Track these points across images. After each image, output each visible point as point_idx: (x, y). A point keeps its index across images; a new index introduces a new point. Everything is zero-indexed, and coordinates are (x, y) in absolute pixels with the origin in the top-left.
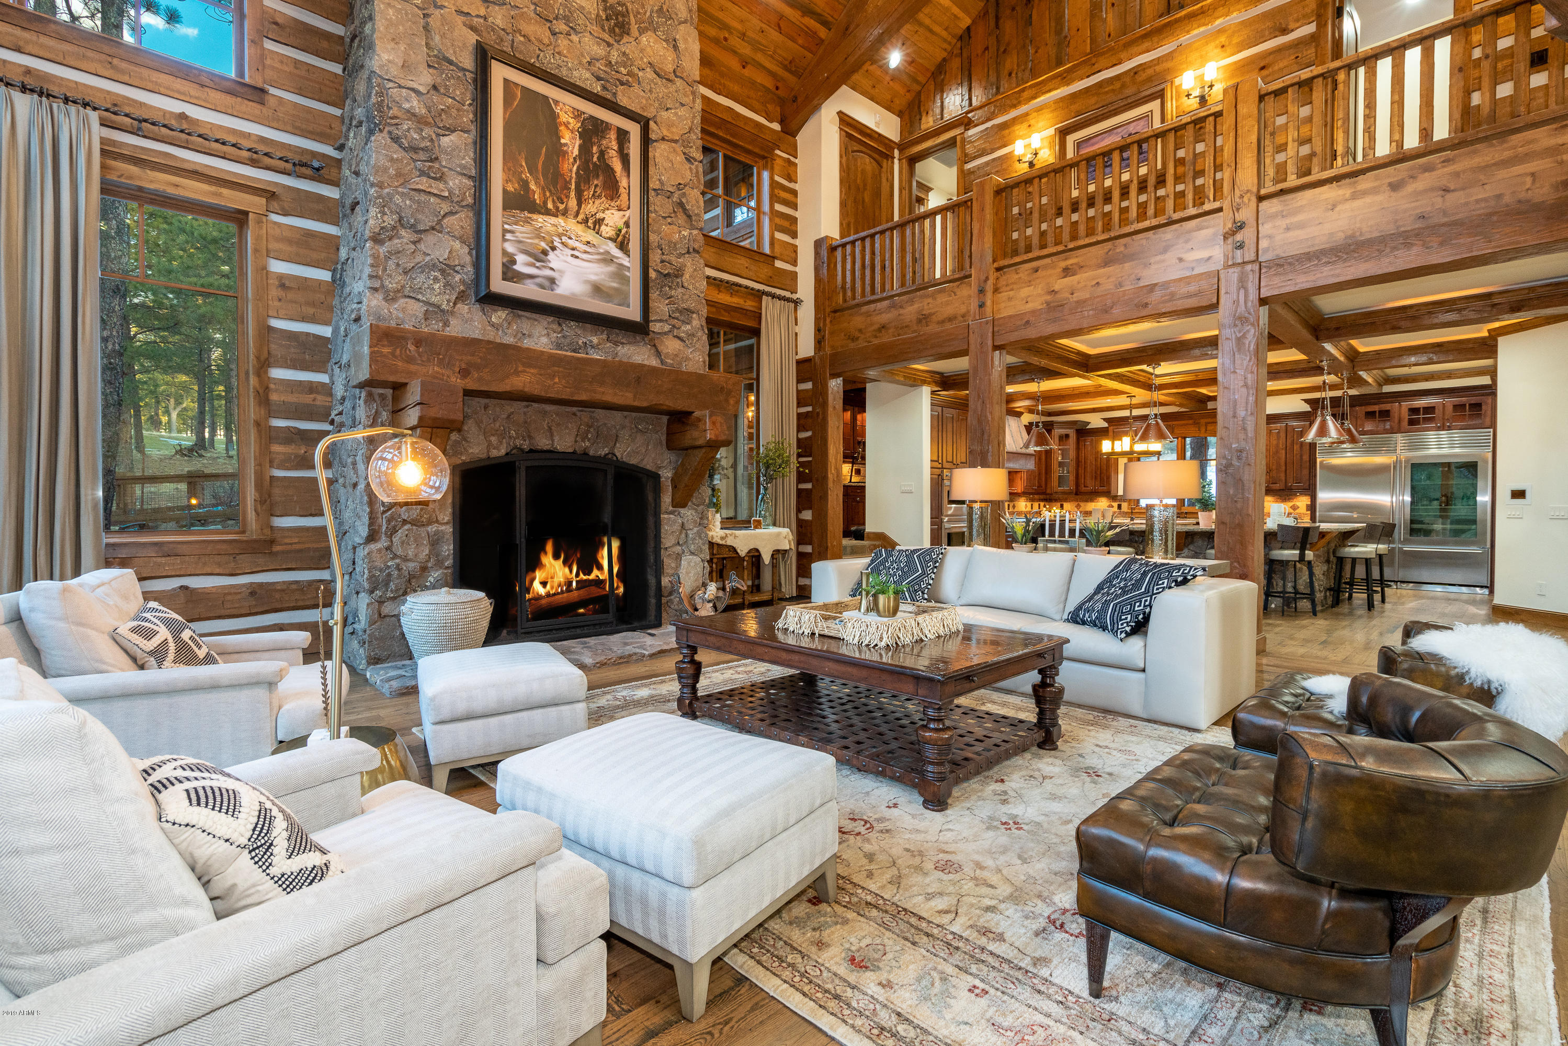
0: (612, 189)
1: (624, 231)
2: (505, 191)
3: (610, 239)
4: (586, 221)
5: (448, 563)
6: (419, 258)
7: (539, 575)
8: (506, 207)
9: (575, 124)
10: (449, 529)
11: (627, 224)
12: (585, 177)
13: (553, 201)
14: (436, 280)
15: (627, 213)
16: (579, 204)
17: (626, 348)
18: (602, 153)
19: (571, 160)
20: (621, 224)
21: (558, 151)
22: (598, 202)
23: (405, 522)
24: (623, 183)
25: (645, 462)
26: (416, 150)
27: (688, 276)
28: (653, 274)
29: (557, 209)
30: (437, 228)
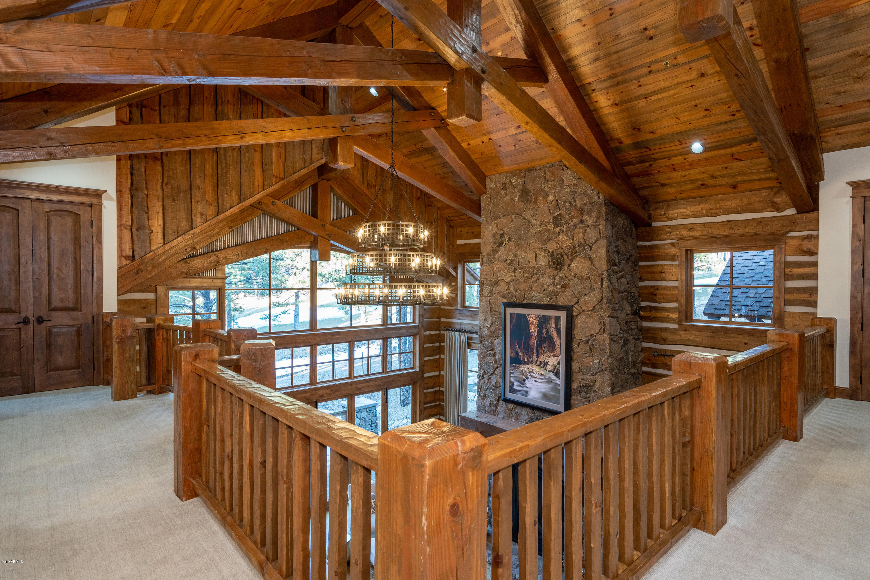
0: (552, 347)
1: (557, 367)
2: (510, 357)
3: (551, 371)
4: (540, 364)
6: (489, 385)
8: (511, 363)
9: (535, 321)
11: (559, 363)
12: (539, 345)
13: (527, 358)
14: (491, 393)
15: (560, 357)
16: (537, 358)
18: (548, 331)
19: (534, 338)
20: (556, 363)
21: (529, 335)
22: (545, 355)
24: (558, 343)
26: (488, 347)
27: (598, 386)
28: (575, 385)
29: (529, 361)
30: (493, 373)
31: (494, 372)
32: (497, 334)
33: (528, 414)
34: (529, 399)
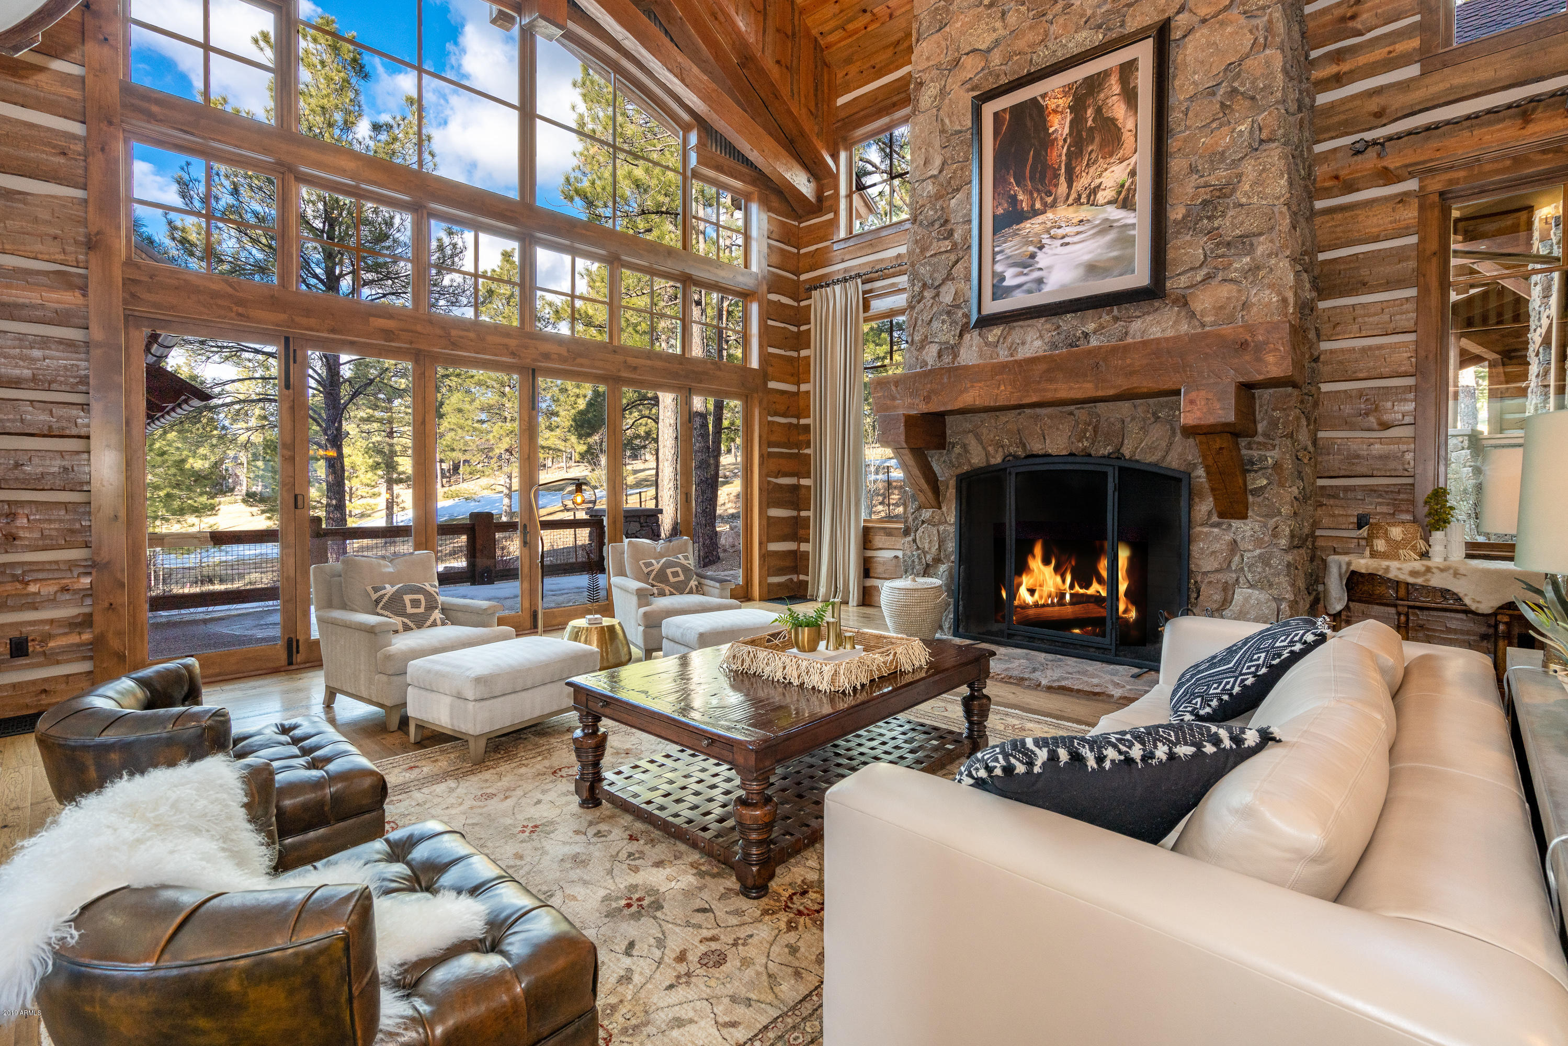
0: (1112, 143)
1: (1127, 185)
2: (995, 217)
4: (1078, 200)
5: (952, 558)
6: (935, 309)
7: (1026, 581)
8: (995, 232)
9: (1064, 102)
10: (952, 529)
11: (1133, 173)
12: (1076, 152)
13: (1042, 199)
14: (943, 322)
15: (1133, 161)
16: (1070, 187)
17: (1139, 321)
18: (1099, 110)
19: (1061, 143)
20: (1124, 176)
21: (1047, 142)
22: (1092, 170)
23: (923, 522)
24: (1130, 125)
25: (1169, 458)
26: (932, 224)
27: (1247, 187)
28: (1176, 213)
29: (1045, 204)
30: (949, 277)
31: (949, 274)
32: (955, 184)
33: (1041, 336)
34: (1048, 293)
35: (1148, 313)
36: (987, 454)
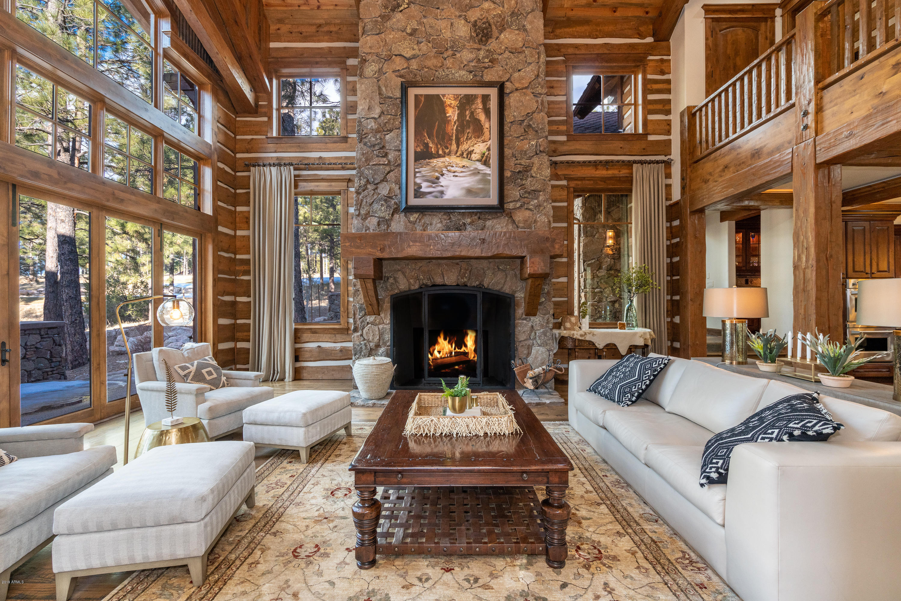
0: (478, 131)
1: (486, 154)
2: (416, 152)
3: (477, 160)
4: (462, 155)
5: (388, 344)
6: (375, 197)
7: (437, 347)
8: (416, 160)
9: (454, 103)
10: (388, 327)
11: (489, 149)
12: (461, 131)
13: (443, 149)
14: (382, 205)
15: (489, 143)
16: (458, 147)
17: (491, 222)
18: (472, 113)
19: (453, 123)
20: (485, 149)
21: (445, 121)
22: (469, 142)
23: (368, 323)
24: (487, 125)
25: (504, 289)
26: (374, 146)
27: (535, 169)
28: (508, 174)
29: (445, 153)
30: (384, 180)
31: (385, 177)
32: (389, 127)
33: (441, 222)
34: (446, 200)
35: (494, 218)
36: (410, 284)
